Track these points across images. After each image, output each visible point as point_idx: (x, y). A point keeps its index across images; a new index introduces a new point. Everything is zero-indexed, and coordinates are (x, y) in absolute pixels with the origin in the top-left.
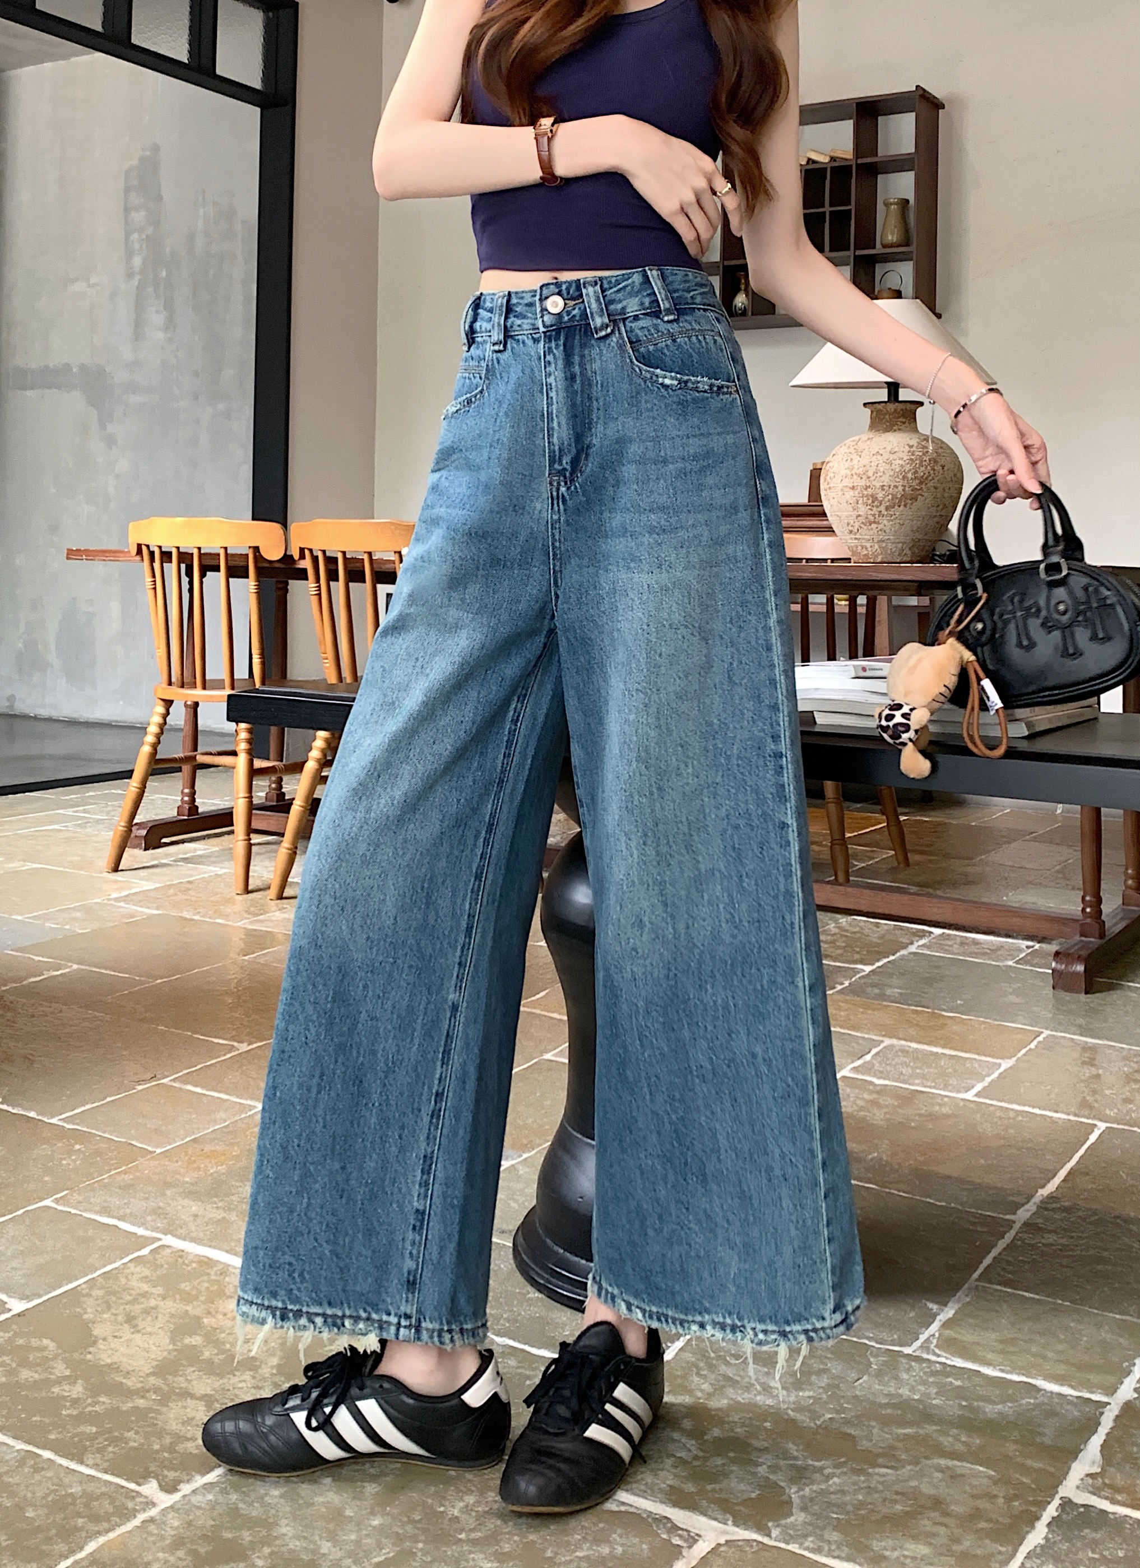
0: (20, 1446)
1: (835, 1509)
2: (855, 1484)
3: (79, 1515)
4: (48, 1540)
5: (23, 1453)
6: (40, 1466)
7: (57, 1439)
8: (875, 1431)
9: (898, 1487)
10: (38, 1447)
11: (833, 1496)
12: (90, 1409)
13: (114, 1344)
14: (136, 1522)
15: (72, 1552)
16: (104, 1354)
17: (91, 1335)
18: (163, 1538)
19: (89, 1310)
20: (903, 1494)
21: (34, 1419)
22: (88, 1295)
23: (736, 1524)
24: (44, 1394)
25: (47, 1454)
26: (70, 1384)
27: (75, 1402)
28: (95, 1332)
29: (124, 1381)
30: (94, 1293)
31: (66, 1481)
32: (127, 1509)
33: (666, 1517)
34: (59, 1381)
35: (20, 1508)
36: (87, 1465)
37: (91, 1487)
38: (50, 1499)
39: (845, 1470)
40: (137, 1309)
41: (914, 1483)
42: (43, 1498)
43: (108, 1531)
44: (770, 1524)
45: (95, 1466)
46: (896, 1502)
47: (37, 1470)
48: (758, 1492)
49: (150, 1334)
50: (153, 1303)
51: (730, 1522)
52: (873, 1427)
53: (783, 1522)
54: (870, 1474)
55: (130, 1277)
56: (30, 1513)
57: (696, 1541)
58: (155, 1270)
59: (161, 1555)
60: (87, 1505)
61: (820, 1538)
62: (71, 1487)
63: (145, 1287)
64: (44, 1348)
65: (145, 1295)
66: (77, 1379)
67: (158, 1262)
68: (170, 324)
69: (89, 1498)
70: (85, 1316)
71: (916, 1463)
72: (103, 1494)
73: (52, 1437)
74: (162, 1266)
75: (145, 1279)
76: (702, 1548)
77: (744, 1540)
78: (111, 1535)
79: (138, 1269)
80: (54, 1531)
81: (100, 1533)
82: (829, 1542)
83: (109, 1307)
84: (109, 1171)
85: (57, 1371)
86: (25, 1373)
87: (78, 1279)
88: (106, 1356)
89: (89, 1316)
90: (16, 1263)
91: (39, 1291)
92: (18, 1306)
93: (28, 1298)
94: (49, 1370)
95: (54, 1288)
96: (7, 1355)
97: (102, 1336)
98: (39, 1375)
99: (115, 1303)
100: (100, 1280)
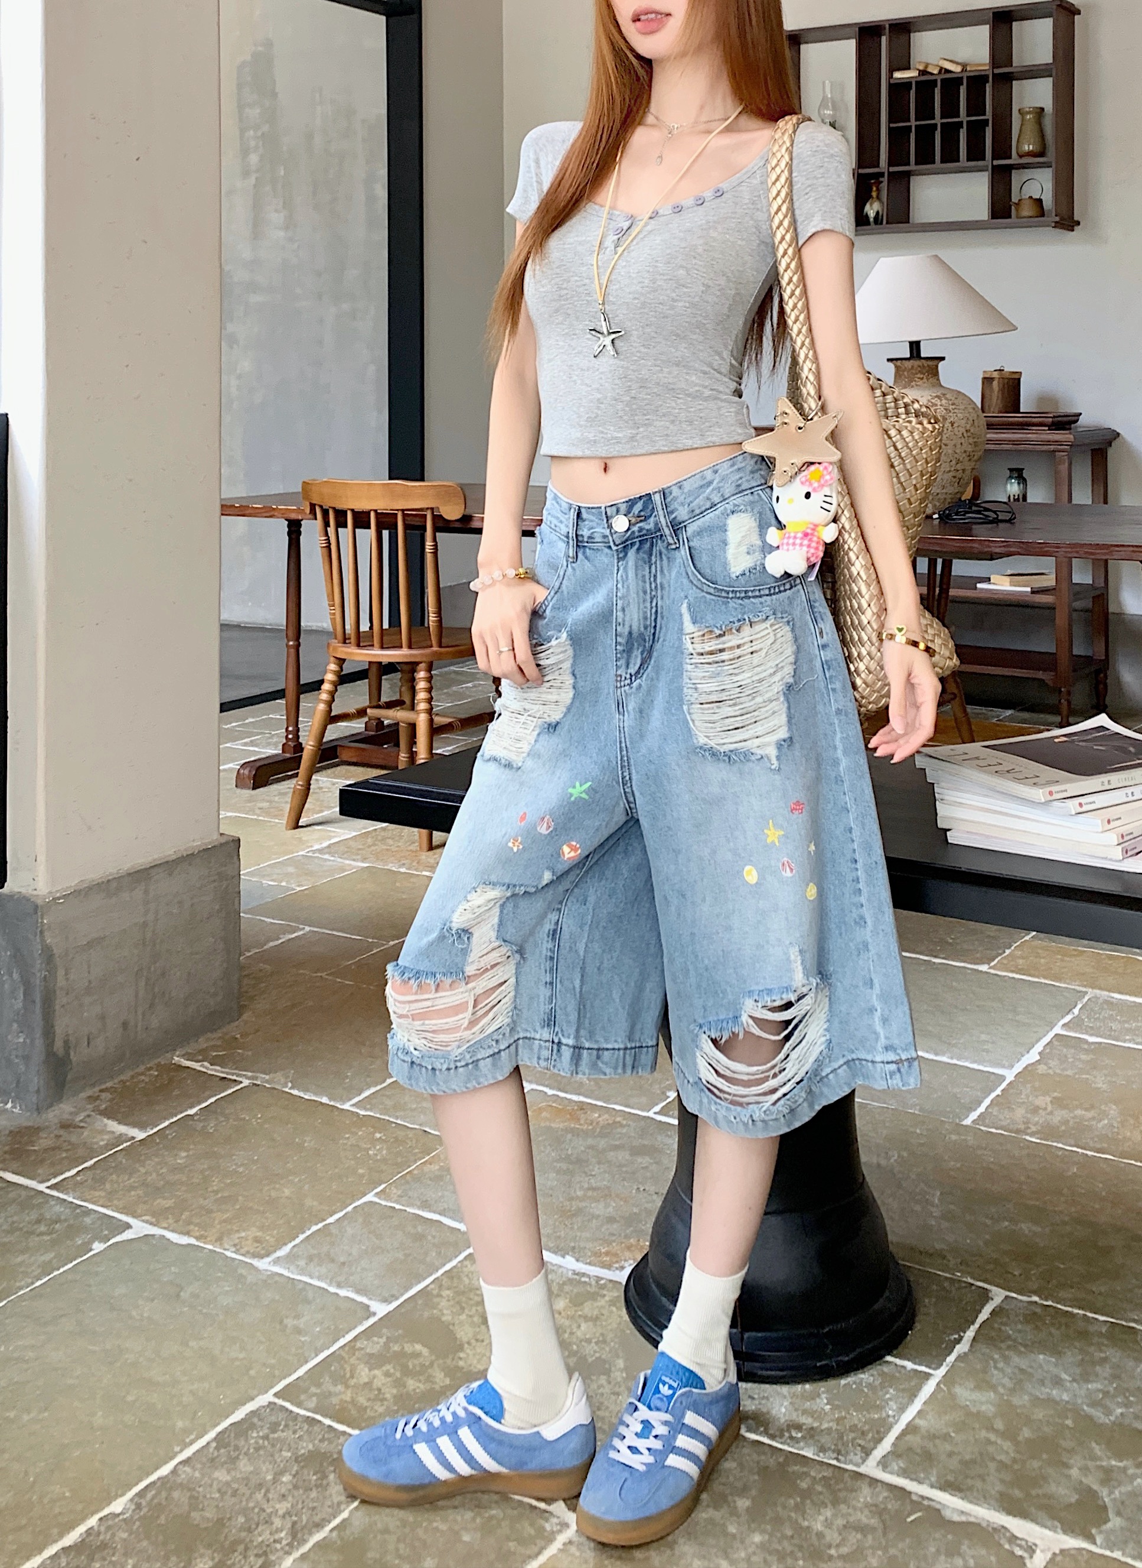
17: (456, 1339)
19: (445, 1312)
22: (439, 1296)
23: (1064, 1532)
28: (458, 1336)
30: (443, 1293)
33: (1003, 1527)
34: (444, 1390)
44: (1093, 1532)
48: (1077, 1497)
51: (1059, 1530)
57: (1033, 1551)
64: (417, 1355)
70: (444, 1319)
76: (1041, 1557)
77: (1074, 1549)
83: (463, 1309)
84: (415, 1161)
85: (437, 1380)
86: (411, 1384)
87: (424, 1279)
88: (475, 1362)
89: (447, 1318)
90: (364, 1263)
91: (395, 1292)
92: (381, 1309)
93: (386, 1301)
94: (430, 1379)
95: (407, 1290)
96: (390, 1363)
97: (465, 1339)
98: (424, 1385)
99: (466, 1303)
100: (445, 1280)
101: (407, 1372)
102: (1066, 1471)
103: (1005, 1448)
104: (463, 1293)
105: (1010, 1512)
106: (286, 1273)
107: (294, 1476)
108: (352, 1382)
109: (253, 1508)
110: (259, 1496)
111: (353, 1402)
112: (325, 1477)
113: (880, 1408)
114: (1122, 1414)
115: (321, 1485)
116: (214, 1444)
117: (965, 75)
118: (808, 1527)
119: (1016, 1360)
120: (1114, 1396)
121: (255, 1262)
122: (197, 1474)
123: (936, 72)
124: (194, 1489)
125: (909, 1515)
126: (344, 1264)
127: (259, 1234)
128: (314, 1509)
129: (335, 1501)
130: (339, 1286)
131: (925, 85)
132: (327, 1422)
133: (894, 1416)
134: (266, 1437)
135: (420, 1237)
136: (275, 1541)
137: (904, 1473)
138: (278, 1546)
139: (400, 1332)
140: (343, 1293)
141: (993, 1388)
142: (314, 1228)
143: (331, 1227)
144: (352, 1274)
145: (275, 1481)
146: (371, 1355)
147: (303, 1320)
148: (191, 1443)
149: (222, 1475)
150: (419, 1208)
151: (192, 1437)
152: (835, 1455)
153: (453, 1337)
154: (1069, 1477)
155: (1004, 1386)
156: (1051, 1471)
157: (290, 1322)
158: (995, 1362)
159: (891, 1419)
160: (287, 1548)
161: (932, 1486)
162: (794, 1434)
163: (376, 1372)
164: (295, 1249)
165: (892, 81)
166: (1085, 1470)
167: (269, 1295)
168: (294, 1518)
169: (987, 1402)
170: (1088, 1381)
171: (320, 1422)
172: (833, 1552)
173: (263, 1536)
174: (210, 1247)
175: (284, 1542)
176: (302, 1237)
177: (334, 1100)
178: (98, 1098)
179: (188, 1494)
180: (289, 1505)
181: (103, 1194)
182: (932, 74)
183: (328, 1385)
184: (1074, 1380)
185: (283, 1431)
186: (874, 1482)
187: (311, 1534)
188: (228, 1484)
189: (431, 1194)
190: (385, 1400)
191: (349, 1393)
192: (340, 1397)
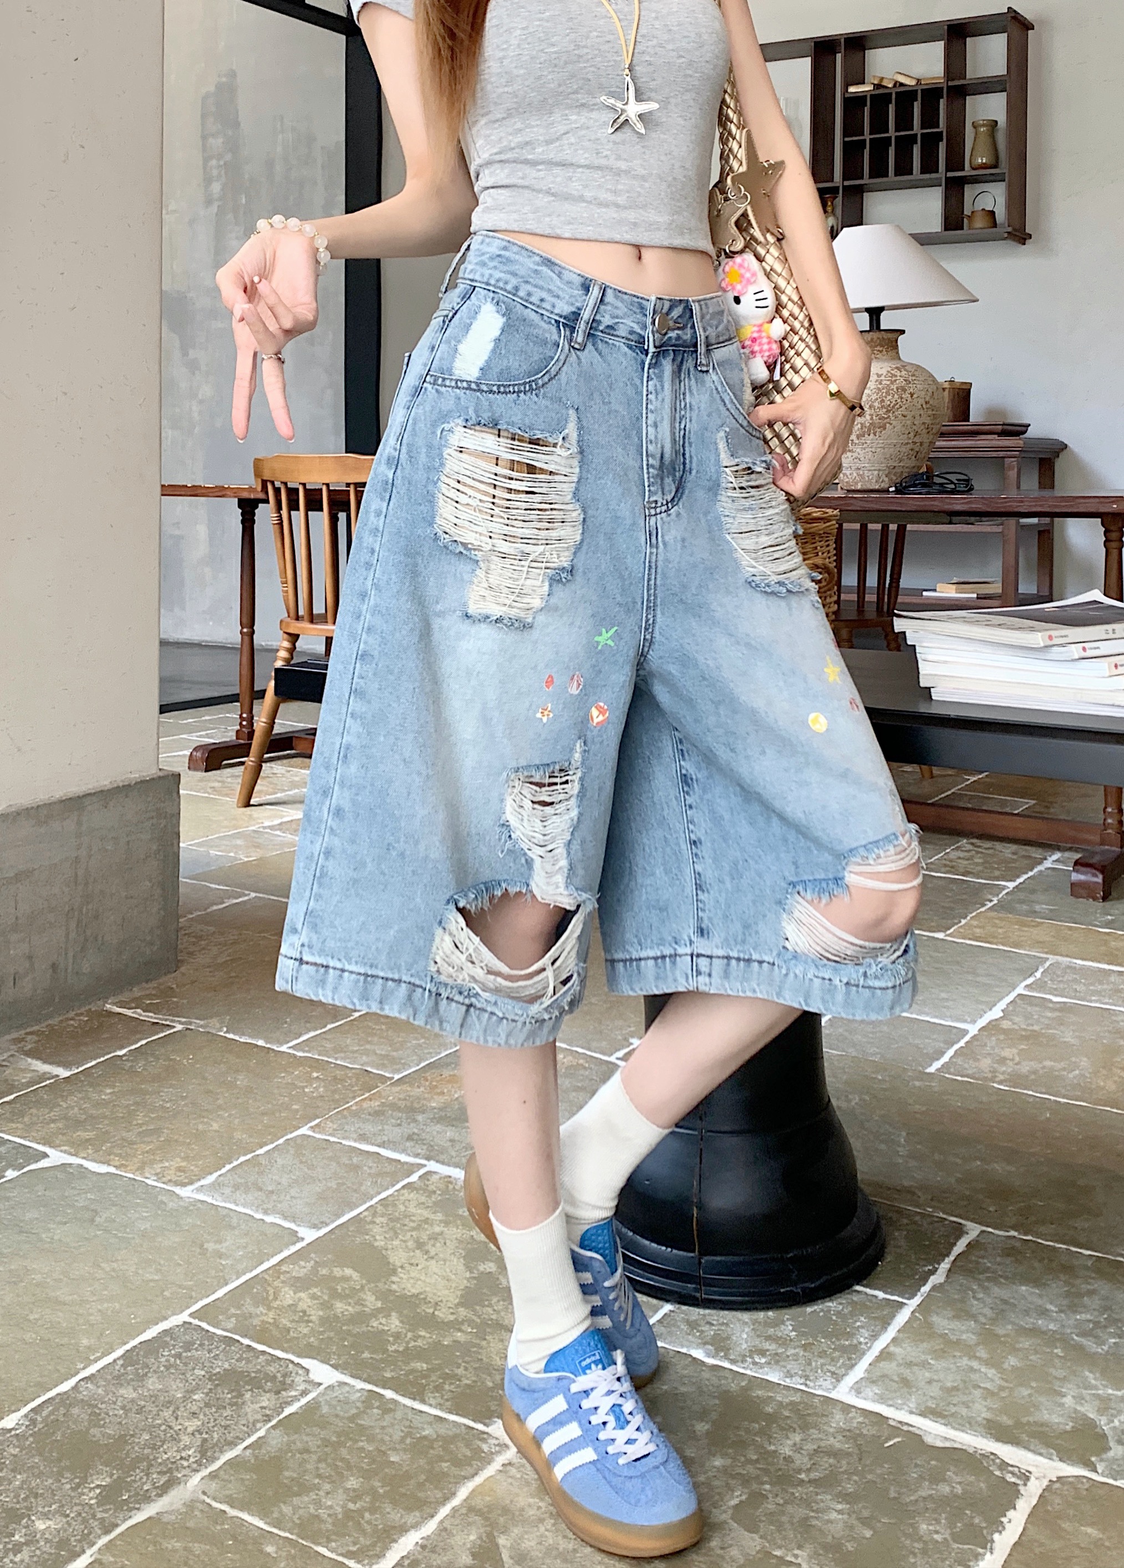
0: (360, 1385)
5: (366, 1393)
6: (386, 1407)
7: (393, 1378)
10: (378, 1386)
12: (412, 1344)
13: (413, 1272)
15: (444, 1500)
16: (406, 1285)
17: (389, 1263)
19: (378, 1237)
21: (364, 1356)
22: (373, 1222)
23: (1061, 1459)
24: (365, 1329)
25: (389, 1394)
26: (386, 1316)
27: (397, 1336)
28: (392, 1260)
29: (436, 1313)
30: (378, 1221)
32: (484, 1451)
33: (992, 1454)
34: (375, 1313)
35: (382, 1452)
36: (431, 1405)
38: (408, 1441)
40: (424, 1235)
42: (400, 1440)
43: (472, 1476)
44: (1095, 1462)
45: (438, 1406)
47: (385, 1411)
49: (444, 1260)
50: (437, 1229)
51: (1055, 1458)
55: (407, 1203)
56: (394, 1458)
57: (1028, 1479)
58: (430, 1197)
62: (423, 1429)
63: (426, 1214)
64: (346, 1279)
65: (426, 1221)
66: (390, 1311)
67: (430, 1188)
69: (448, 1441)
70: (376, 1244)
73: (388, 1375)
74: (434, 1192)
75: (422, 1205)
76: (1036, 1485)
77: (1074, 1477)
79: (413, 1195)
80: (423, 1477)
81: (467, 1478)
83: (396, 1234)
84: (354, 1098)
85: (368, 1303)
86: (339, 1306)
87: (358, 1207)
88: (409, 1286)
89: (380, 1243)
90: (293, 1192)
91: (324, 1219)
92: (309, 1235)
93: (315, 1227)
94: (360, 1302)
95: (338, 1217)
96: (316, 1287)
97: (399, 1264)
98: (353, 1307)
99: (400, 1229)
100: (380, 1207)
101: (335, 1295)
102: (1058, 1399)
103: (990, 1375)
104: (397, 1220)
105: (998, 1439)
106: (210, 1200)
107: (207, 1394)
108: (275, 1304)
109: (160, 1425)
110: (167, 1414)
111: (275, 1324)
112: (241, 1395)
113: (850, 1335)
114: (1115, 1343)
115: (236, 1404)
116: (120, 1362)
117: (919, 88)
118: (775, 1452)
119: (996, 1291)
120: (1105, 1327)
121: (178, 1190)
122: (100, 1391)
123: (890, 86)
124: (96, 1406)
125: (887, 1440)
126: (272, 1192)
127: (184, 1164)
128: (226, 1427)
129: (251, 1421)
130: (266, 1212)
131: (880, 98)
132: (246, 1341)
133: (866, 1343)
134: (179, 1356)
135: (356, 1168)
136: (182, 1458)
137: (881, 1399)
138: (185, 1464)
139: (329, 1256)
140: (269, 1219)
141: (974, 1317)
142: (242, 1159)
143: (260, 1158)
144: (280, 1202)
145: (185, 1399)
146: (298, 1279)
147: (224, 1245)
148: (96, 1360)
149: (128, 1393)
150: (355, 1141)
151: (99, 1354)
152: (802, 1381)
153: (385, 1261)
154: (1062, 1405)
155: (985, 1316)
156: (1042, 1399)
157: (210, 1246)
158: (974, 1292)
159: (863, 1346)
160: (195, 1466)
161: (911, 1412)
162: (757, 1360)
163: (302, 1295)
164: (222, 1178)
165: (847, 95)
166: (1079, 1399)
167: (189, 1220)
168: (205, 1436)
169: (967, 1331)
170: (1075, 1312)
171: (238, 1341)
172: (803, 1476)
173: (170, 1452)
174: (131, 1176)
175: (192, 1460)
176: (228, 1167)
177: (270, 1043)
178: (23, 1040)
179: (89, 1411)
180: (199, 1423)
181: (20, 1126)
182: (886, 87)
183: (249, 1307)
184: (1061, 1311)
185: (197, 1350)
186: (847, 1408)
187: (221, 1451)
188: (133, 1401)
189: (369, 1128)
190: (311, 1321)
191: (271, 1314)
192: (261, 1318)
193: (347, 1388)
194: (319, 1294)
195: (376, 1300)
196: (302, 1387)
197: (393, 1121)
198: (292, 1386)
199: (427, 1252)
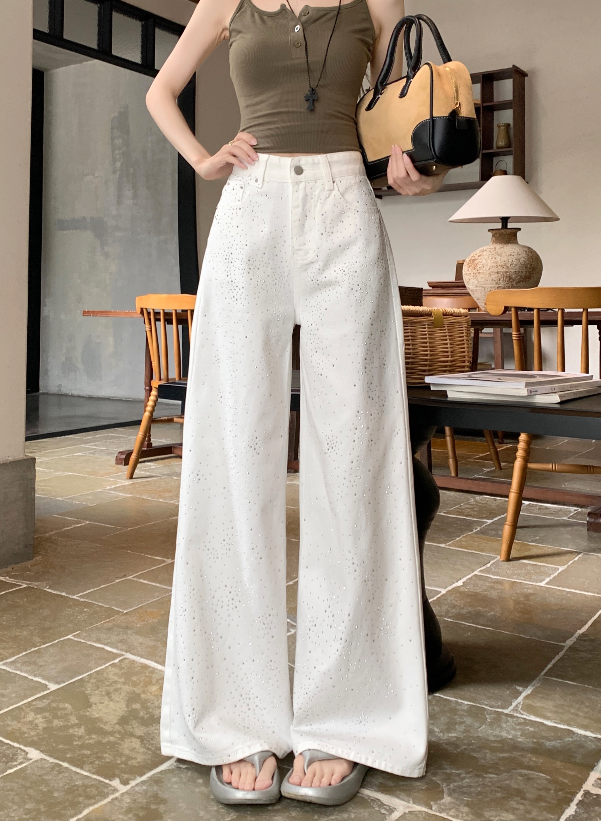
0: (52, 760)
1: (466, 795)
2: (477, 782)
3: (80, 796)
4: (64, 808)
5: (53, 764)
6: (61, 770)
7: (70, 757)
8: (488, 755)
9: (498, 784)
10: (61, 761)
11: (465, 789)
12: (87, 741)
13: (100, 706)
14: (109, 799)
15: (76, 814)
16: (94, 713)
17: (89, 702)
18: (122, 808)
19: (89, 689)
20: (501, 788)
21: (60, 747)
22: (88, 682)
23: (414, 803)
24: (65, 734)
25: (65, 765)
26: (78, 728)
27: (80, 738)
28: (91, 700)
29: (104, 727)
30: (91, 681)
31: (74, 778)
32: (104, 793)
33: (378, 799)
34: (73, 726)
35: (50, 792)
36: (85, 771)
37: (87, 782)
38: (66, 787)
39: (472, 775)
40: (112, 689)
41: (507, 782)
42: (62, 787)
43: (94, 804)
44: (432, 803)
45: (89, 771)
46: (497, 792)
47: (60, 772)
48: (426, 786)
49: (117, 702)
50: (119, 686)
51: (411, 802)
52: (487, 753)
53: (439, 802)
54: (485, 778)
55: (108, 673)
56: (56, 795)
57: (393, 812)
58: (121, 670)
59: (120, 816)
60: (85, 791)
61: (458, 810)
62: (77, 781)
63: (116, 678)
64: (65, 709)
65: (115, 682)
66: (81, 725)
67: (123, 666)
68: (135, 196)
69: (86, 787)
70: (87, 692)
71: (508, 771)
72: (92, 785)
73: (68, 756)
74: (124, 668)
75: (116, 674)
76: (396, 815)
77: (418, 811)
78: (96, 806)
79: (113, 669)
80: (67, 804)
81: (91, 805)
82: (462, 813)
83: (98, 688)
84: (101, 621)
85: (71, 721)
86: (56, 722)
87: (83, 674)
90: (53, 666)
91: (64, 680)
92: (53, 687)
93: (59, 683)
94: (67, 720)
95: (71, 679)
96: (48, 712)
97: (94, 703)
98: (63, 723)
99: (101, 685)
100: (95, 674)
101: (55, 717)
104: (101, 681)
105: (383, 792)
106: (8, 669)
111: (19, 730)
120: (463, 740)
126: (41, 666)
130: (35, 675)
135: (89, 655)
139: (59, 698)
140: (36, 679)
142: (33, 649)
143: (43, 649)
144: (45, 670)
146: (39, 708)
147: (8, 691)
150: (94, 642)
163: (39, 716)
164: (18, 659)
176: (23, 654)
177: (69, 594)
189: (103, 636)
190: (38, 729)
191: (19, 725)
192: (12, 727)
193: (44, 762)
194: (48, 716)
195: (76, 719)
196: (21, 760)
197: (116, 633)
198: (15, 760)
199: (110, 697)
